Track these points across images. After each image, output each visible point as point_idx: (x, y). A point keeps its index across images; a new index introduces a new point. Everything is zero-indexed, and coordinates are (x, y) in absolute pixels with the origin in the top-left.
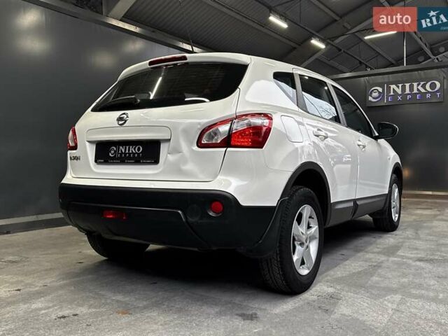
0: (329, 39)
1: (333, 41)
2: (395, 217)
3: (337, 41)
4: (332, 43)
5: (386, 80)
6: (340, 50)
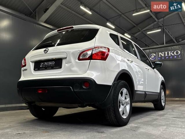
0: (132, 34)
1: (134, 35)
2: (163, 104)
3: (136, 35)
4: (133, 35)
5: (157, 51)
6: (137, 39)
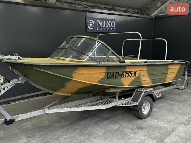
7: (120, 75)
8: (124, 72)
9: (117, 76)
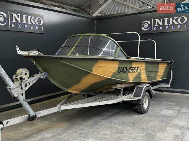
7: (128, 70)
8: (130, 67)
9: (125, 71)
